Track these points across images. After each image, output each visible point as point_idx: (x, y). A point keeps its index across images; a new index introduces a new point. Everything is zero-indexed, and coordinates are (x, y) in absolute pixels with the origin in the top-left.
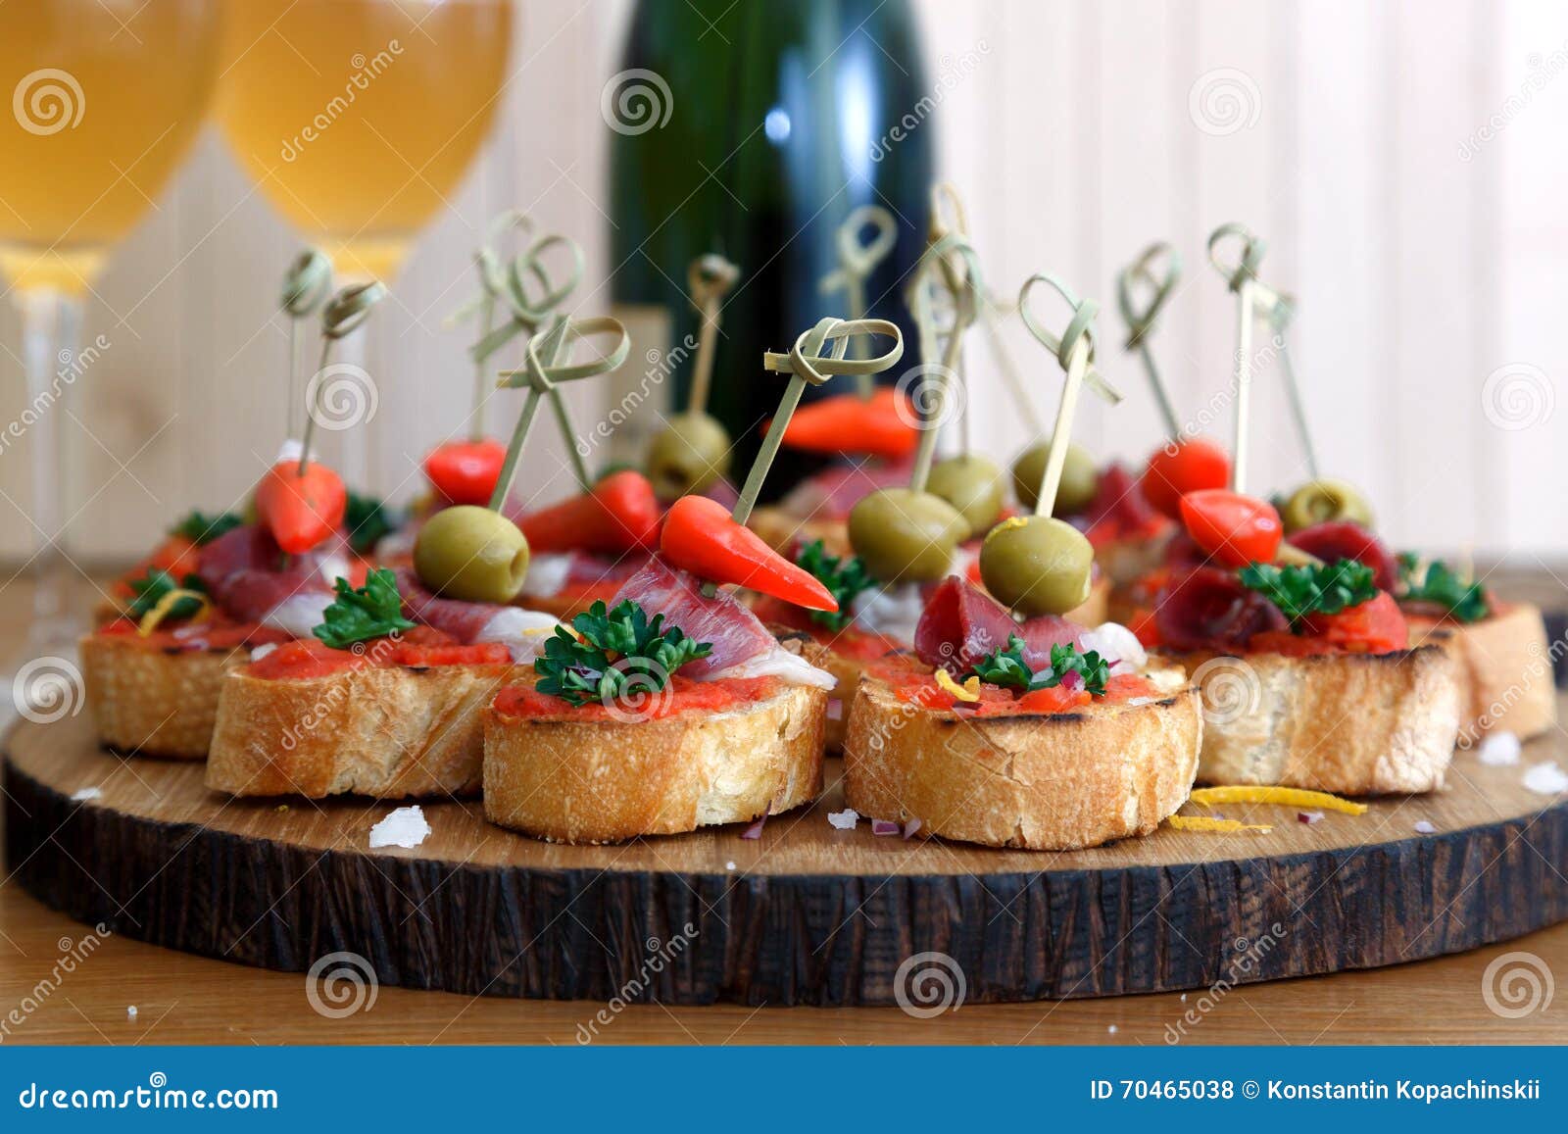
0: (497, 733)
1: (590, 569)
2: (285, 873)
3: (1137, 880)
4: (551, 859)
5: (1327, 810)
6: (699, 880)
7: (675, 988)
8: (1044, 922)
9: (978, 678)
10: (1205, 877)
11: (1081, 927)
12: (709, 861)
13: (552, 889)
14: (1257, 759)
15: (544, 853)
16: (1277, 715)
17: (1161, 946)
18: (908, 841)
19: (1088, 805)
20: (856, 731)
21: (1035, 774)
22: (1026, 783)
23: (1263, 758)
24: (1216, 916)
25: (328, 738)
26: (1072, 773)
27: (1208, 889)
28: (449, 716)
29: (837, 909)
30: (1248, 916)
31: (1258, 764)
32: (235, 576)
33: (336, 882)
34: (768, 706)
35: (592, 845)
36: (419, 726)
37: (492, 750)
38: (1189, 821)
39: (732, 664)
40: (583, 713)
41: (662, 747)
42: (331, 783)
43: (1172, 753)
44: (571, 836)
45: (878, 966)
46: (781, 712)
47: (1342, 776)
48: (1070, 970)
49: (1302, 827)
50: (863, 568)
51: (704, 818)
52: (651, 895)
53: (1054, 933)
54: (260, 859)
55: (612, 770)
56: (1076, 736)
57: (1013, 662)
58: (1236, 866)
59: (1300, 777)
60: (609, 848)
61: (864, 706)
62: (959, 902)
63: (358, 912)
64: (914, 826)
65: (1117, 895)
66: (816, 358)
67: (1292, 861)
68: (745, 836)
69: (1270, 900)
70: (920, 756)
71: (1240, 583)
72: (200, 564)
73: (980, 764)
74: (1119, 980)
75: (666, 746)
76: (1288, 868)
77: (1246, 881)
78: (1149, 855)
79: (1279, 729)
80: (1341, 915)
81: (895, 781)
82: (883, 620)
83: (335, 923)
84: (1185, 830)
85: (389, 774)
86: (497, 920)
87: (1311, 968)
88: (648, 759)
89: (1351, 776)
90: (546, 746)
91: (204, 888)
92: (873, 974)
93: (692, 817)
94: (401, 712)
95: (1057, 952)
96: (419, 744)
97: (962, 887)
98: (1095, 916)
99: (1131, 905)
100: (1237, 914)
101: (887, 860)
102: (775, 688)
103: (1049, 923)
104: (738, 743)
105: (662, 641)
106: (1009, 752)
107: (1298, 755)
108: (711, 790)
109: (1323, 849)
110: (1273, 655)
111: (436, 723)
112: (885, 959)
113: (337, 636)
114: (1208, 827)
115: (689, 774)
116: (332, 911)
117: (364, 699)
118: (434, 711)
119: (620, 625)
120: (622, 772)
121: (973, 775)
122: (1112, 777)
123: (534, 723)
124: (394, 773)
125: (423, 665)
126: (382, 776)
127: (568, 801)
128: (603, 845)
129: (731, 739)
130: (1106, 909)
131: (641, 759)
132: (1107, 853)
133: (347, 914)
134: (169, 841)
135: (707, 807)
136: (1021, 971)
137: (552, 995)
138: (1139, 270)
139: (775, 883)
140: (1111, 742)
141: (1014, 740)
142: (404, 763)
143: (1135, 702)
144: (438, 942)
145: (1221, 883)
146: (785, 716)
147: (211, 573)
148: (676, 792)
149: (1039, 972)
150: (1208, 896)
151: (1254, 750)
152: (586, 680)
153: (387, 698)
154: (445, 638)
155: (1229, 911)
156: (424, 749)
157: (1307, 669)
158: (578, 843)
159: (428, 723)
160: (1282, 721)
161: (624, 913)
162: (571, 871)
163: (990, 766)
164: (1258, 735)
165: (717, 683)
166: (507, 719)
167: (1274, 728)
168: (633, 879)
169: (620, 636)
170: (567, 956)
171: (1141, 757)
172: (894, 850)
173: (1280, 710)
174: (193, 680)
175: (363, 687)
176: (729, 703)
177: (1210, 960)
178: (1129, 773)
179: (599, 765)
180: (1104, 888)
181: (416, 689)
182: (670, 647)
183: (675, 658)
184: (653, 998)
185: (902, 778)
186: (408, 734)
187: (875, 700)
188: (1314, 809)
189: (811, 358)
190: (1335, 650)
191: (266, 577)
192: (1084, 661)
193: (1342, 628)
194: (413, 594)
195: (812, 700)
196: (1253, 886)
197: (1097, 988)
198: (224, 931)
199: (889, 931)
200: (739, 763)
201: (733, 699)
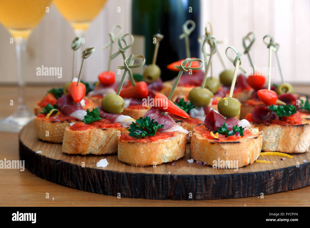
0: (121, 143)
1: (134, 102)
2: (80, 171)
3: (250, 175)
4: (133, 170)
5: (286, 157)
6: (163, 176)
7: (158, 196)
8: (232, 183)
9: (218, 133)
10: (263, 174)
11: (239, 185)
12: (165, 171)
13: (134, 177)
14: (272, 146)
15: (131, 169)
16: (276, 137)
17: (254, 187)
18: (204, 166)
19: (240, 160)
20: (193, 143)
21: (230, 154)
22: (228, 156)
23: (274, 146)
24: (265, 181)
25: (86, 143)
26: (237, 153)
27: (264, 176)
28: (110, 139)
29: (191, 182)
30: (271, 181)
31: (272, 147)
32: (64, 106)
33: (90, 174)
34: (176, 138)
35: (141, 167)
36: (104, 141)
37: (120, 147)
38: (260, 161)
39: (168, 129)
40: (139, 140)
41: (155, 148)
42: (87, 152)
43: (257, 148)
44: (137, 165)
45: (199, 192)
46: (178, 139)
47: (289, 150)
48: (237, 193)
49: (281, 161)
50: (192, 104)
51: (163, 161)
52: (154, 178)
53: (234, 186)
54: (75, 168)
55: (145, 152)
56: (238, 146)
57: (225, 129)
58: (269, 171)
59: (281, 150)
60: (144, 168)
61: (195, 138)
62: (215, 180)
63: (95, 180)
64: (205, 163)
65: (246, 178)
66: (185, 67)
67: (280, 170)
68: (171, 165)
69: (276, 178)
70: (207, 149)
71: (269, 109)
72: (57, 103)
73: (219, 152)
74: (246, 194)
75: (156, 147)
76: (279, 171)
77: (271, 174)
78: (252, 169)
79: (277, 140)
80: (289, 180)
81: (201, 153)
82: (196, 115)
83: (90, 181)
84: (259, 163)
85: (98, 150)
86: (123, 182)
87: (283, 190)
88: (152, 150)
89: (291, 150)
90: (131, 147)
91: (64, 173)
92: (198, 194)
93: (161, 161)
94: (101, 138)
95: (234, 189)
96: (104, 144)
97: (216, 177)
98: (242, 182)
99: (249, 180)
100: (269, 181)
101: (200, 171)
102: (177, 134)
103: (233, 184)
104: (170, 146)
105: (154, 125)
106: (225, 149)
107: (280, 145)
108: (164, 156)
109: (286, 167)
110: (276, 125)
111: (108, 140)
112: (200, 191)
113: (87, 121)
114: (263, 162)
115: (160, 153)
116: (89, 179)
117: (93, 135)
118: (107, 137)
119: (146, 122)
120: (147, 153)
121: (218, 154)
122: (245, 154)
123: (129, 142)
124: (99, 150)
125: (105, 128)
126: (97, 151)
127: (136, 158)
128: (143, 167)
129: (168, 146)
130: (244, 181)
131: (151, 150)
132: (244, 169)
133: (93, 180)
134: (56, 163)
135: (164, 159)
136: (227, 193)
137: (134, 197)
138: (247, 37)
139: (179, 177)
140: (245, 147)
141: (226, 147)
142: (101, 148)
143: (250, 137)
144: (111, 186)
145: (266, 175)
146: (179, 140)
147: (59, 105)
148: (158, 157)
149: (231, 193)
150: (264, 177)
151: (272, 144)
152: (139, 133)
153: (98, 135)
154: (108, 121)
155: (268, 180)
156: (105, 145)
157: (283, 128)
158: (138, 166)
159: (106, 140)
160: (278, 138)
161: (148, 182)
162: (138, 173)
163: (221, 152)
164: (273, 141)
165: (165, 133)
166: (123, 141)
167: (276, 140)
168: (150, 175)
169: (146, 124)
170: (137, 190)
171: (251, 149)
172: (201, 168)
173: (277, 136)
174: (57, 128)
175: (93, 133)
176: (167, 137)
177: (264, 190)
178: (249, 153)
179: (142, 151)
180: (244, 177)
181: (104, 133)
182: (156, 126)
183: (157, 128)
184: (154, 198)
185: (203, 153)
186: (102, 142)
187: (197, 137)
188: (284, 157)
189: (184, 67)
190: (288, 124)
191: (70, 106)
192: (239, 129)
193: (290, 119)
194: (102, 112)
195: (184, 136)
196: (272, 175)
197: (242, 196)
198: (68, 182)
199: (201, 186)
200: (170, 150)
201: (168, 136)
